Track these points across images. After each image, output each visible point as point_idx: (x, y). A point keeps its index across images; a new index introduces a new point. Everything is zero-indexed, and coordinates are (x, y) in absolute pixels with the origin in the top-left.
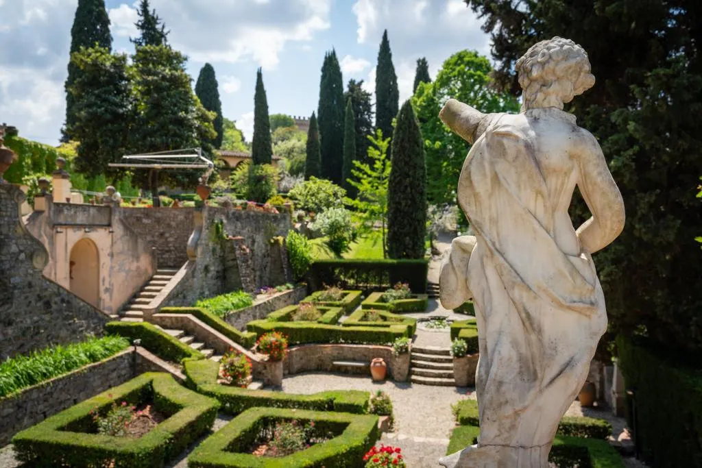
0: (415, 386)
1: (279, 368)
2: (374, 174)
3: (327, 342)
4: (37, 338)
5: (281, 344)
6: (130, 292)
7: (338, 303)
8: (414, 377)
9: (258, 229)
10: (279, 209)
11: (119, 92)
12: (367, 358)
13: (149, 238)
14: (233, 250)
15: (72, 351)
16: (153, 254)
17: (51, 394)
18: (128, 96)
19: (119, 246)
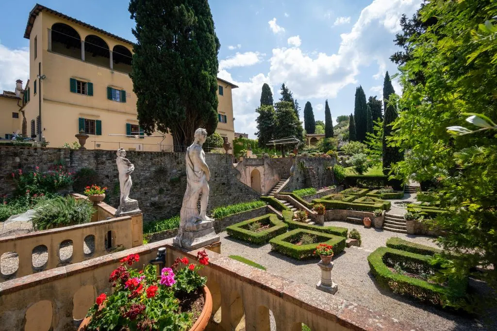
0: (385, 231)
1: (322, 218)
2: (377, 138)
3: (345, 209)
4: (238, 200)
5: (323, 208)
6: (271, 187)
7: (355, 193)
8: (385, 227)
9: (320, 164)
10: (331, 156)
11: (270, 119)
12: (362, 217)
13: (279, 169)
14: (308, 172)
15: (247, 205)
16: (279, 174)
17: (240, 217)
18: (273, 120)
19: (267, 172)
